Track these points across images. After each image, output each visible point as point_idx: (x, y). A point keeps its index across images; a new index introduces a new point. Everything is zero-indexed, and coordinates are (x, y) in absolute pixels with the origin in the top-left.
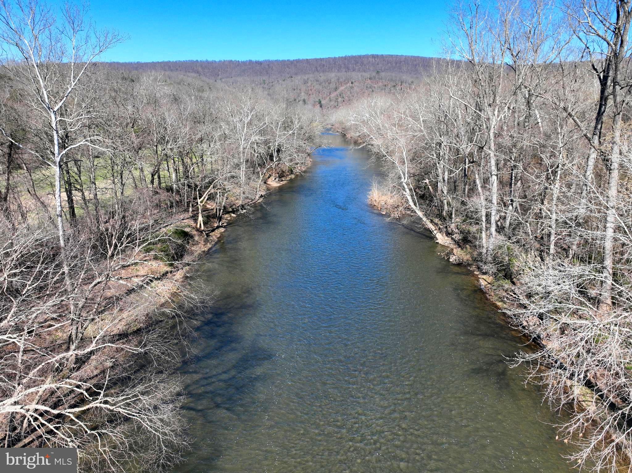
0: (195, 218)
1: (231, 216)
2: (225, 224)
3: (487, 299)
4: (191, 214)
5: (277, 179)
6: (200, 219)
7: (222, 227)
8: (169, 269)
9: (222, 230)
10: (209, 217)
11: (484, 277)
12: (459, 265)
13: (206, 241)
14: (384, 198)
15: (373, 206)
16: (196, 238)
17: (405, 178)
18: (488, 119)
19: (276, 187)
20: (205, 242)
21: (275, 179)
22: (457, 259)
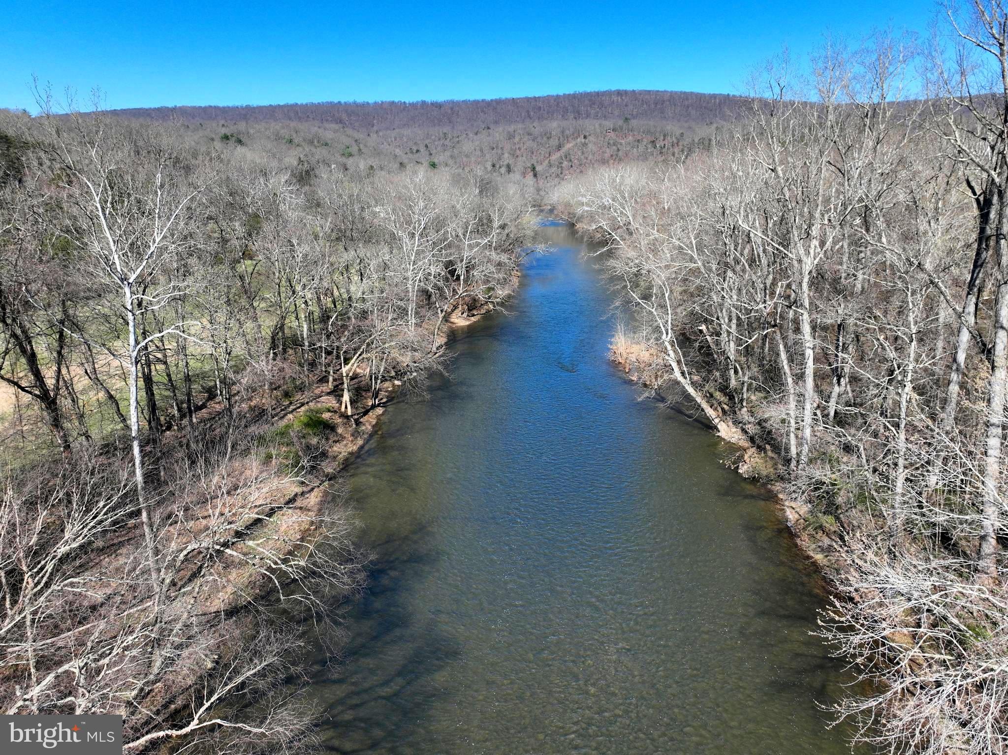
0: (337, 392)
1: (394, 385)
2: (385, 400)
3: (796, 545)
4: (331, 385)
5: (465, 315)
6: (346, 397)
7: (379, 405)
8: (298, 490)
9: (380, 411)
10: (360, 390)
11: (793, 504)
12: (753, 480)
13: (356, 434)
14: (635, 348)
15: (615, 364)
16: (340, 430)
19: (462, 328)
20: (352, 435)
21: (462, 314)
22: (751, 469)
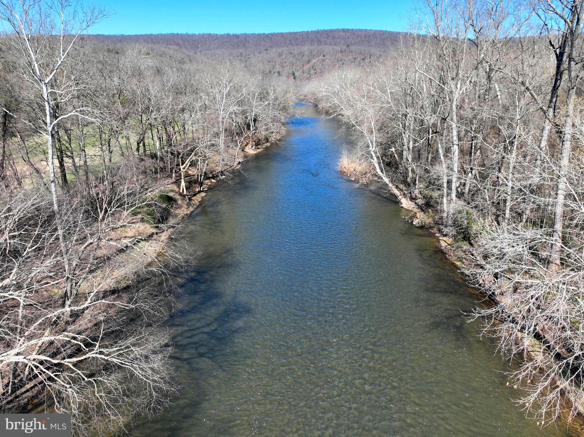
0: (177, 182)
1: (211, 182)
2: (206, 189)
3: (447, 259)
4: (174, 180)
5: (254, 147)
6: (183, 184)
7: (203, 191)
8: (154, 231)
9: (203, 194)
10: (191, 183)
11: (445, 238)
12: (422, 227)
13: (189, 205)
14: (353, 165)
15: (342, 173)
16: (179, 202)
17: (373, 147)
18: (451, 92)
19: (252, 155)
20: (187, 205)
21: (252, 147)
22: (420, 222)
